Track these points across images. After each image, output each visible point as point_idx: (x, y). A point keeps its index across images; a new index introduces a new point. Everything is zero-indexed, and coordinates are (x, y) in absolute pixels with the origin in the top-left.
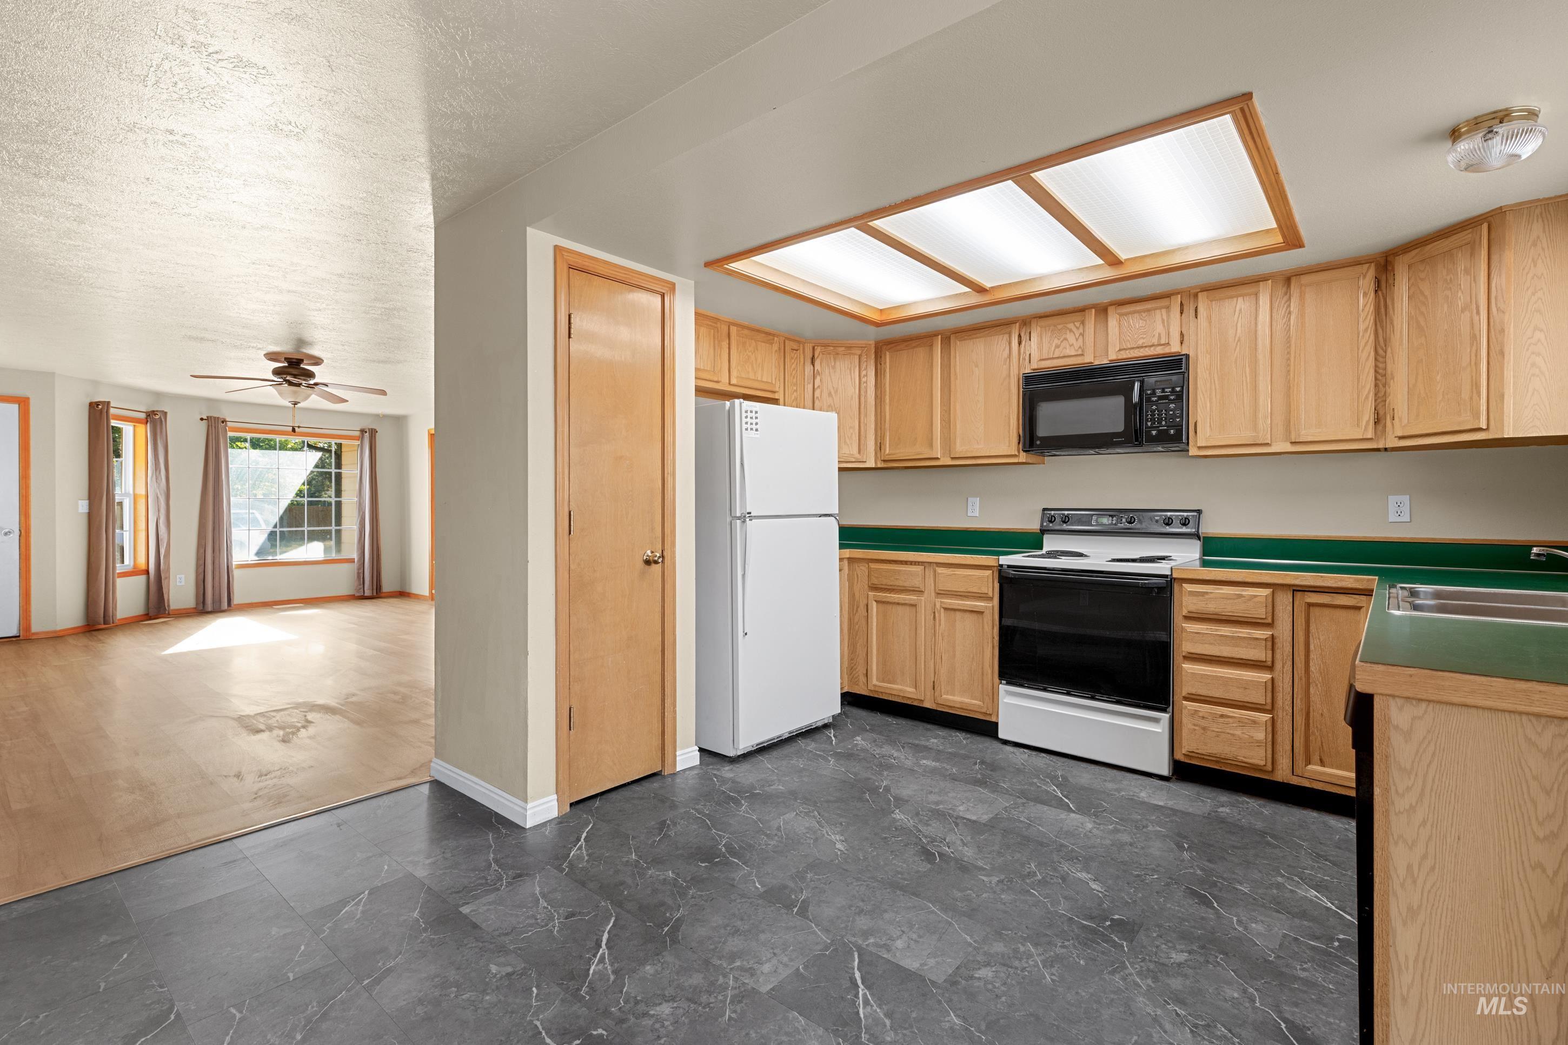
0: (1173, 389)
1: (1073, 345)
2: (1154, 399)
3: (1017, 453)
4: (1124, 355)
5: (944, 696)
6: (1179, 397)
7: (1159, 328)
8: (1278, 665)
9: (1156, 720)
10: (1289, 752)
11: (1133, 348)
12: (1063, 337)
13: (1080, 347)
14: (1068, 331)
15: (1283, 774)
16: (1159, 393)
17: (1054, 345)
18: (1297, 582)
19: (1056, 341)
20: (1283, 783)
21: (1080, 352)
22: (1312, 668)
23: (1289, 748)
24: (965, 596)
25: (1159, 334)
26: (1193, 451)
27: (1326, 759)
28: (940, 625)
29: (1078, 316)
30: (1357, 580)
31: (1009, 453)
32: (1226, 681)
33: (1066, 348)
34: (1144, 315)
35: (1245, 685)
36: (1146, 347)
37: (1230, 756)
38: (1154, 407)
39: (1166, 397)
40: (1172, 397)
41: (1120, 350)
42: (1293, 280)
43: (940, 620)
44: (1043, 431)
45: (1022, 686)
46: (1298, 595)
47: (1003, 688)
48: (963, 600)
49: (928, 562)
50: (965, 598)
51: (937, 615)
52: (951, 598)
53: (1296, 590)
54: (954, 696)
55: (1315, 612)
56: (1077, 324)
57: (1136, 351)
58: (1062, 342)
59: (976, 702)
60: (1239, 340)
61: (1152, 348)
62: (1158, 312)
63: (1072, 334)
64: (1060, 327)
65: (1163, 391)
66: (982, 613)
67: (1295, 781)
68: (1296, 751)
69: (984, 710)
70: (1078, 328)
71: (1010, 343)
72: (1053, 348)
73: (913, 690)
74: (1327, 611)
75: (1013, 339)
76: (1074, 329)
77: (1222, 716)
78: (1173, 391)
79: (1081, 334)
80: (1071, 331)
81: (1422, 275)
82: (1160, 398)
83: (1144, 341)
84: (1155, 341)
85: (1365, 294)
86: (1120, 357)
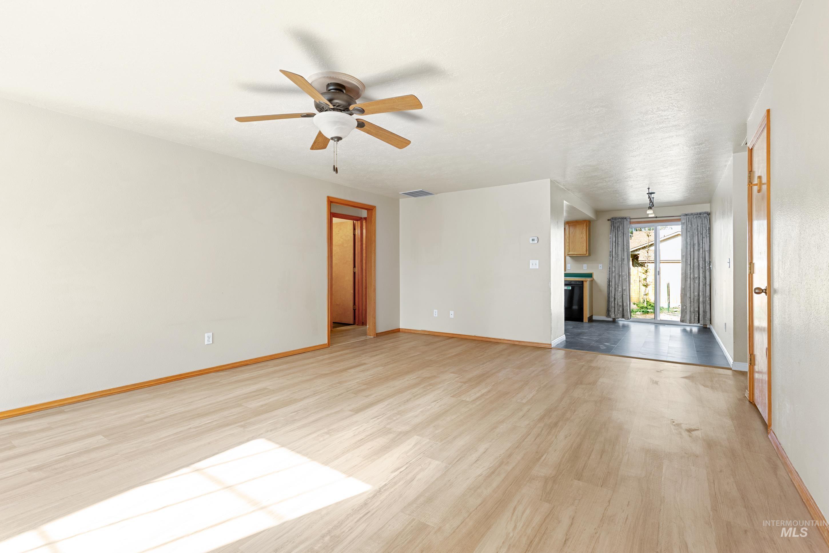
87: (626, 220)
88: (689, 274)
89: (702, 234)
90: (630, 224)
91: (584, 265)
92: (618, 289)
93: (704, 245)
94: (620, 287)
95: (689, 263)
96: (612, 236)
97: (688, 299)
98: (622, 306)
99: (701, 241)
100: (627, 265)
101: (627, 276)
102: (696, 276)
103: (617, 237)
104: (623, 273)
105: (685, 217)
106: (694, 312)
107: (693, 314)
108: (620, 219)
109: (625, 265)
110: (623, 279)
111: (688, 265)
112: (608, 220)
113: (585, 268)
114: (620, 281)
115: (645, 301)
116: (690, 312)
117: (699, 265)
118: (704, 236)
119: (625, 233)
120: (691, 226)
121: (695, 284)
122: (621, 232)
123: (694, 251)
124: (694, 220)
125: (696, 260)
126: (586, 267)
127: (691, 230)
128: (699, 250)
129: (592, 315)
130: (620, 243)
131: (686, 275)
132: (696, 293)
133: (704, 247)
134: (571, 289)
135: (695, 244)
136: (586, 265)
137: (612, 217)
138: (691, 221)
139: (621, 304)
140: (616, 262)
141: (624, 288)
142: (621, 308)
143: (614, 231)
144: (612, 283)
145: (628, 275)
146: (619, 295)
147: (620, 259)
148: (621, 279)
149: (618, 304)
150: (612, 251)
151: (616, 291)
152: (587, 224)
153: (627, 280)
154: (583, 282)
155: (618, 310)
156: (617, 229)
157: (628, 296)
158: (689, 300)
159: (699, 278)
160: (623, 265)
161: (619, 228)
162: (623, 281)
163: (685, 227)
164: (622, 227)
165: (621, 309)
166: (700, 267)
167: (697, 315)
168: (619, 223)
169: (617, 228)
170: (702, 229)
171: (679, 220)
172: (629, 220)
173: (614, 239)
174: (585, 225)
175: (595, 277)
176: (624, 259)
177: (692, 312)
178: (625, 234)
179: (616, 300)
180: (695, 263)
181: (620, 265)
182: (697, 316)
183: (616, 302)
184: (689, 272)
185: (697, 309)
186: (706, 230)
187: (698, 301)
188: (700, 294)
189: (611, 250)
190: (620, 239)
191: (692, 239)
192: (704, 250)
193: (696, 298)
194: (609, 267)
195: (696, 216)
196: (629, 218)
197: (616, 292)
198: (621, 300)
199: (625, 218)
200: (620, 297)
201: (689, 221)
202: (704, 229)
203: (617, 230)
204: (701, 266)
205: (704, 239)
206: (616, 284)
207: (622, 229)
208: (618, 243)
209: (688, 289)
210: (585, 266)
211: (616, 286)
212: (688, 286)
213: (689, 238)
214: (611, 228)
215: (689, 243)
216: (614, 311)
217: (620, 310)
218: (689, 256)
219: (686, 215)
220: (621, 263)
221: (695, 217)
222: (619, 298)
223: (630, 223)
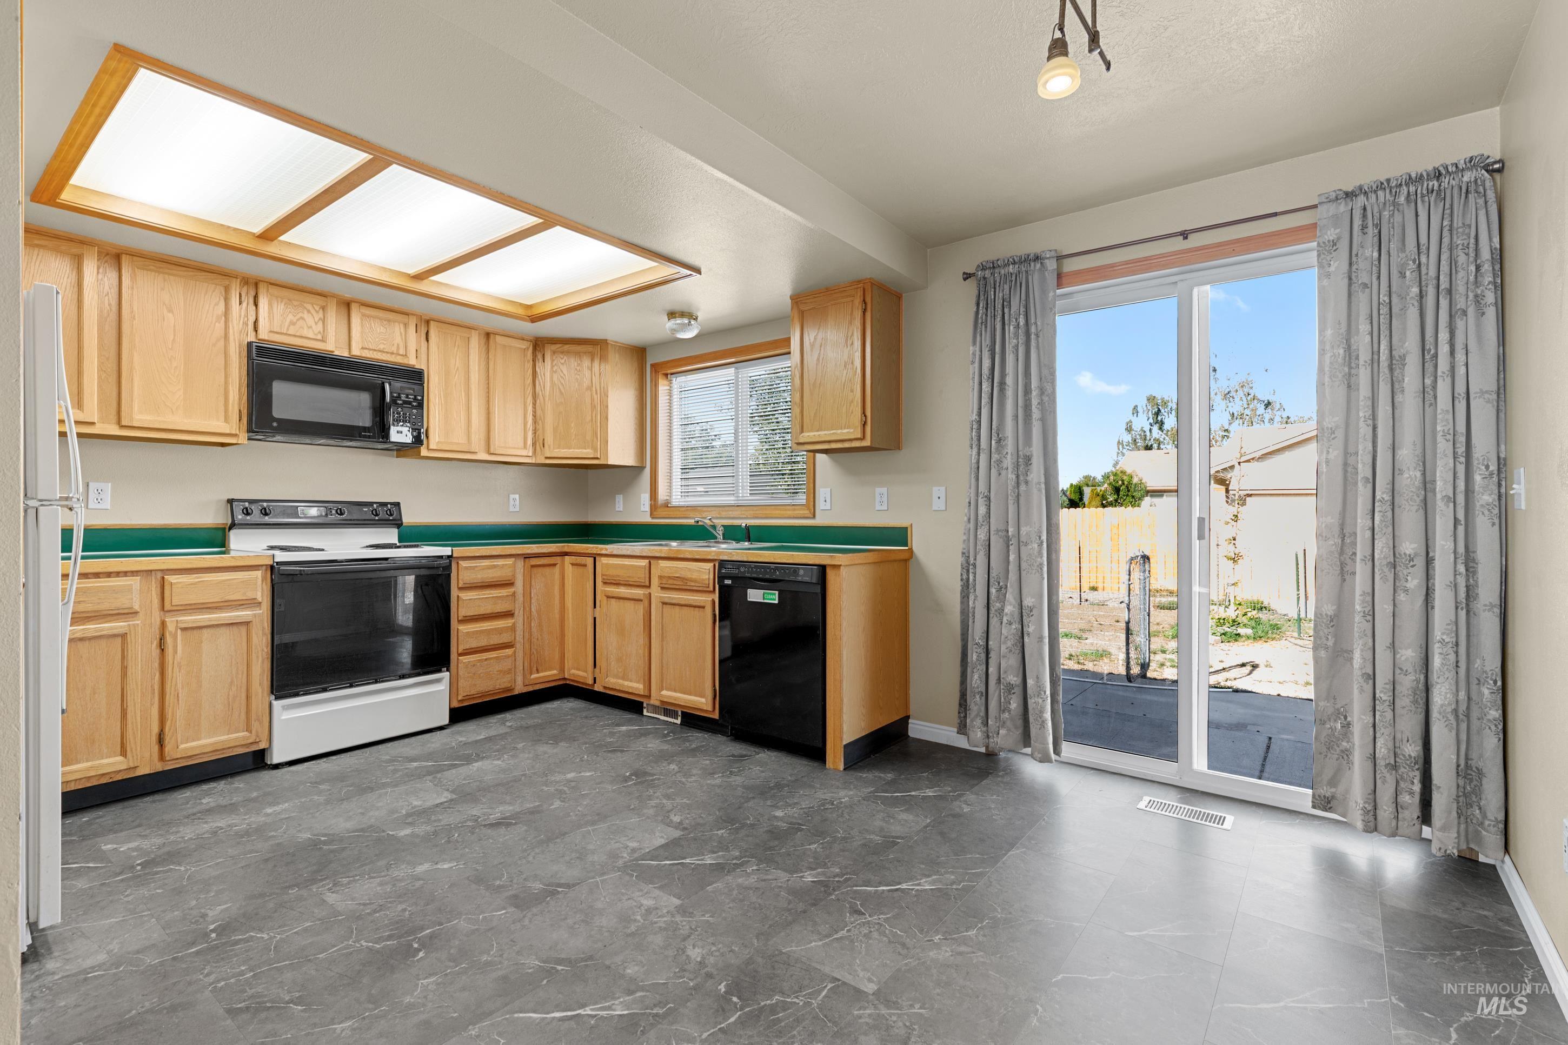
0: (415, 396)
1: (311, 327)
2: (400, 402)
3: (238, 433)
4: (367, 354)
5: (182, 746)
6: (420, 405)
7: (398, 340)
8: (516, 613)
9: (438, 681)
10: (522, 672)
11: (375, 350)
12: (301, 315)
13: (320, 332)
14: (306, 312)
15: (519, 689)
16: (403, 397)
17: (288, 320)
18: (529, 552)
19: (290, 317)
20: (519, 694)
21: (319, 337)
22: (533, 610)
23: (522, 668)
24: (216, 608)
25: (398, 345)
26: (424, 452)
27: (540, 668)
28: (175, 652)
29: (320, 301)
30: (557, 547)
31: (228, 432)
32: (488, 632)
33: (303, 328)
34: (385, 323)
35: (500, 631)
36: (387, 352)
37: (491, 688)
38: (400, 409)
39: (410, 403)
40: (415, 404)
41: (363, 348)
42: (492, 336)
43: (175, 647)
44: (279, 411)
45: (296, 695)
46: (527, 560)
47: (277, 704)
48: (213, 613)
49: (146, 571)
50: (215, 611)
51: (169, 640)
52: (190, 614)
53: (527, 557)
54: (199, 739)
55: (535, 570)
56: (317, 308)
57: (379, 353)
58: (298, 320)
59: (237, 735)
60: (458, 369)
61: (393, 356)
62: (397, 324)
63: (310, 315)
64: (295, 303)
65: (407, 397)
66: (247, 623)
67: (525, 690)
68: (526, 668)
69: (250, 741)
70: (317, 312)
71: (227, 300)
72: (287, 324)
73: (121, 758)
74: (540, 570)
75: (233, 295)
76: (313, 311)
77: (486, 660)
78: (415, 399)
79: (320, 319)
80: (309, 312)
81: (563, 361)
82: (405, 402)
83: (385, 346)
84: (394, 349)
85: (528, 361)
86: (364, 355)
87: (1038, 266)
88: (1363, 536)
89: (1450, 291)
90: (1059, 285)
91: (878, 490)
92: (1003, 606)
93: (1460, 357)
94: (1010, 596)
95: (1364, 470)
96: (978, 349)
97: (1355, 687)
98: (1018, 690)
99: (1444, 336)
100: (1043, 486)
101: (1041, 544)
102: (1410, 546)
103: (996, 353)
104: (1024, 530)
105: (1343, 208)
106: (1395, 767)
107: (1390, 779)
108: (1014, 263)
109: (1035, 491)
110: (1023, 556)
111: (1360, 485)
112: (967, 276)
113: (881, 503)
114: (1013, 567)
115: (1232, 601)
116: (1371, 765)
117: (1427, 485)
118: (1461, 303)
119: (1033, 329)
120: (1376, 254)
121: (1402, 597)
122: (1018, 326)
123: (1399, 398)
124: (1398, 218)
125: (1407, 454)
126: (885, 499)
127: (1379, 278)
128: (1427, 395)
129: (908, 717)
130: (1009, 380)
131: (1348, 541)
132: (1409, 654)
133: (1461, 370)
134: (776, 602)
135: (1403, 358)
136: (884, 490)
137: (978, 262)
138: (1378, 226)
139: (1014, 679)
140: (994, 472)
141: (1028, 601)
142: (1013, 696)
143: (986, 327)
144: (975, 574)
145: (1044, 537)
146: (1004, 634)
147: (1008, 462)
148: (1012, 557)
149: (999, 679)
150: (979, 422)
151: (991, 615)
152: (868, 300)
153: (1041, 564)
154: (823, 569)
155: (1003, 709)
156: (1000, 312)
157: (1047, 640)
158: (1362, 690)
159: (1429, 561)
160: (1023, 487)
161: (1006, 310)
162: (1024, 565)
163: (1339, 264)
164: (1023, 302)
165: (1015, 704)
166: (1439, 496)
167: (1417, 787)
168: (1007, 287)
169: (1000, 306)
170: (1453, 262)
171: (1310, 231)
172: (1051, 265)
173: (987, 363)
174: (858, 301)
175: (917, 543)
176: (1028, 459)
177: (1381, 763)
178: (1033, 336)
179: (992, 655)
180: (1401, 474)
181: (1010, 487)
182: (1412, 793)
183: (991, 670)
184: (1362, 522)
185: (1413, 750)
186: (1473, 268)
187: (1422, 702)
188: (1437, 661)
189: (975, 417)
190: (1010, 358)
191: (1384, 328)
192: (1460, 388)
193: (1408, 682)
194: (967, 500)
195: (1412, 189)
196: (1053, 254)
197: (994, 621)
198: (1014, 661)
199: (1037, 258)
200: (1009, 644)
201: (1364, 227)
202: (1462, 259)
203: (999, 319)
204: (1442, 486)
205: (1460, 324)
206: (992, 580)
207: (1022, 309)
208: (1002, 383)
209: (1359, 623)
210: (882, 494)
211: (993, 591)
212: (1358, 608)
213: (1364, 327)
214: (977, 313)
215: (1364, 356)
216: (983, 714)
217: (1009, 711)
218: (1365, 430)
219: (1349, 195)
220: (1014, 477)
221: (1402, 199)
222: (1003, 648)
223: (1060, 279)
